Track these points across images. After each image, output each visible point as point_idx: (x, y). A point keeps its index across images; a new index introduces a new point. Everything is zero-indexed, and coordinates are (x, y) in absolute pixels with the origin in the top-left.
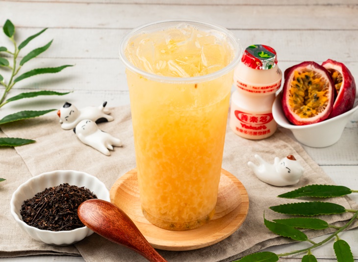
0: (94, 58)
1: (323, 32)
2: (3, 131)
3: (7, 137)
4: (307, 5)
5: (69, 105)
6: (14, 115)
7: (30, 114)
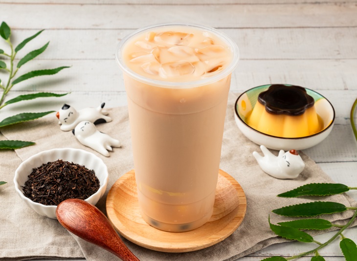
0: (89, 59)
1: (313, 29)
2: (3, 134)
3: (6, 140)
4: (296, 3)
5: (68, 107)
6: (13, 117)
7: (28, 116)
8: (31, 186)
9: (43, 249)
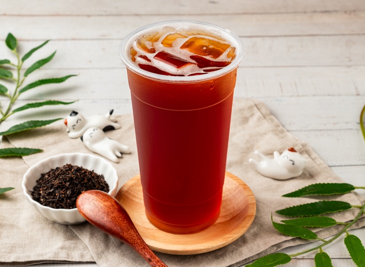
0: (97, 68)
2: (10, 141)
3: (14, 147)
4: (305, 12)
5: (75, 113)
6: (21, 125)
7: (36, 124)
8: (40, 191)
9: (52, 253)
